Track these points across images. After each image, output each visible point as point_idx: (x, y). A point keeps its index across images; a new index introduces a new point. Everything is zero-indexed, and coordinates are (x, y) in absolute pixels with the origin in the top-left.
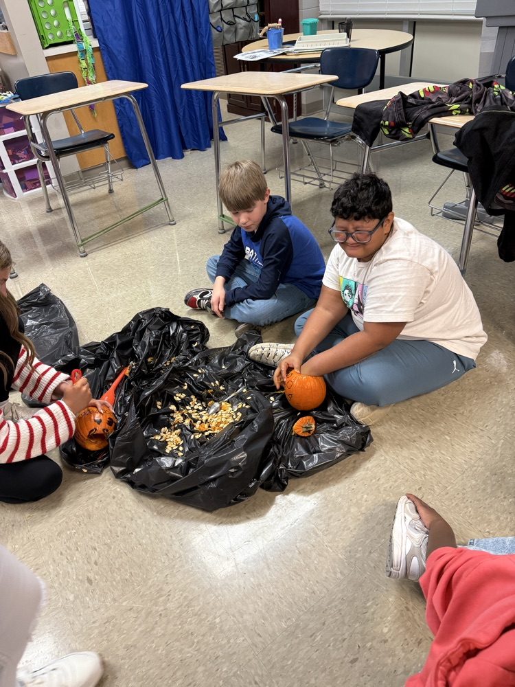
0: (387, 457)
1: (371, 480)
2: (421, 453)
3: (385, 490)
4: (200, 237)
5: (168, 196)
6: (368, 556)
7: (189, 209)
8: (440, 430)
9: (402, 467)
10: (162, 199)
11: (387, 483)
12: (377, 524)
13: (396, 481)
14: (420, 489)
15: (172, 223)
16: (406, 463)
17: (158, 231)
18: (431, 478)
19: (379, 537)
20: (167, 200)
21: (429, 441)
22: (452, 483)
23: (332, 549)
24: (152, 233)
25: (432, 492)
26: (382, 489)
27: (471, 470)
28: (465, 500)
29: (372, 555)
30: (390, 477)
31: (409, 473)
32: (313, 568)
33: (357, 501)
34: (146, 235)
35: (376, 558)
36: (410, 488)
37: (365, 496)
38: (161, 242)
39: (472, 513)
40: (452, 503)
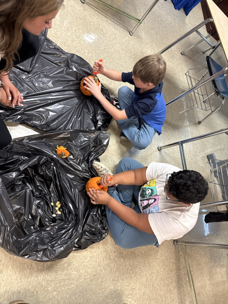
0: (97, 251)
1: (83, 257)
2: (109, 259)
3: (84, 266)
4: (133, 57)
5: (143, 22)
6: (53, 291)
7: (143, 34)
8: (123, 255)
9: (98, 260)
10: (139, 20)
11: (87, 263)
12: (68, 279)
13: (90, 265)
14: (95, 275)
15: (131, 33)
16: (101, 259)
17: (122, 30)
18: (102, 274)
19: (64, 286)
20: (140, 23)
21: (116, 256)
22: (106, 282)
23: (43, 277)
24: (119, 28)
25: (97, 281)
26: (83, 264)
27: (116, 282)
28: (103, 293)
29: (54, 292)
30: (91, 261)
31: (97, 265)
32: (29, 281)
33: (70, 262)
34: (116, 26)
35: (54, 295)
36: (92, 272)
37: (75, 262)
38: (118, 38)
39: (101, 301)
40: (99, 291)
